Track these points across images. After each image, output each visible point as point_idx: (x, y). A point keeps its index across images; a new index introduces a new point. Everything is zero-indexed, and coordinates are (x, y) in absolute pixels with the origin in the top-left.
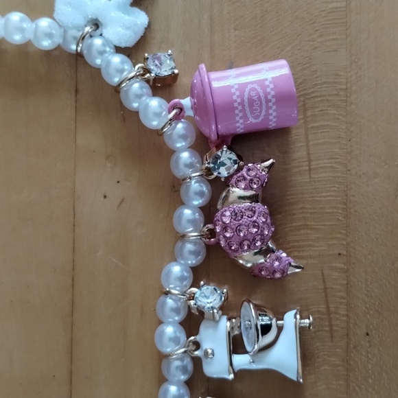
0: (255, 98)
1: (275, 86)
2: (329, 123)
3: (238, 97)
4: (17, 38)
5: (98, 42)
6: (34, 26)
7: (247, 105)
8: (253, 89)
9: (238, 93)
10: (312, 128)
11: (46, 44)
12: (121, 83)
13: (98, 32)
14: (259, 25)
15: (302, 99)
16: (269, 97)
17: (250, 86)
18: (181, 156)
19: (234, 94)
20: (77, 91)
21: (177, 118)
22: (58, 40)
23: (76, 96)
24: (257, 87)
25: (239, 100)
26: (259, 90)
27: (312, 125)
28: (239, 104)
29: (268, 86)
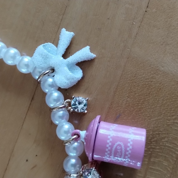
0: (119, 151)
1: (133, 148)
2: (161, 170)
3: (110, 146)
4: (10, 62)
5: (50, 80)
6: (21, 59)
7: (113, 152)
8: (119, 145)
9: (110, 144)
10: (151, 168)
11: (24, 70)
12: (54, 108)
13: (53, 74)
14: (142, 100)
15: (151, 150)
16: (127, 153)
17: (118, 143)
18: (71, 160)
19: (108, 144)
20: (33, 99)
21: (76, 140)
22: (30, 70)
23: (31, 101)
24: (122, 145)
25: (109, 148)
26: (123, 147)
27: (151, 167)
28: (109, 150)
29: (129, 147)
